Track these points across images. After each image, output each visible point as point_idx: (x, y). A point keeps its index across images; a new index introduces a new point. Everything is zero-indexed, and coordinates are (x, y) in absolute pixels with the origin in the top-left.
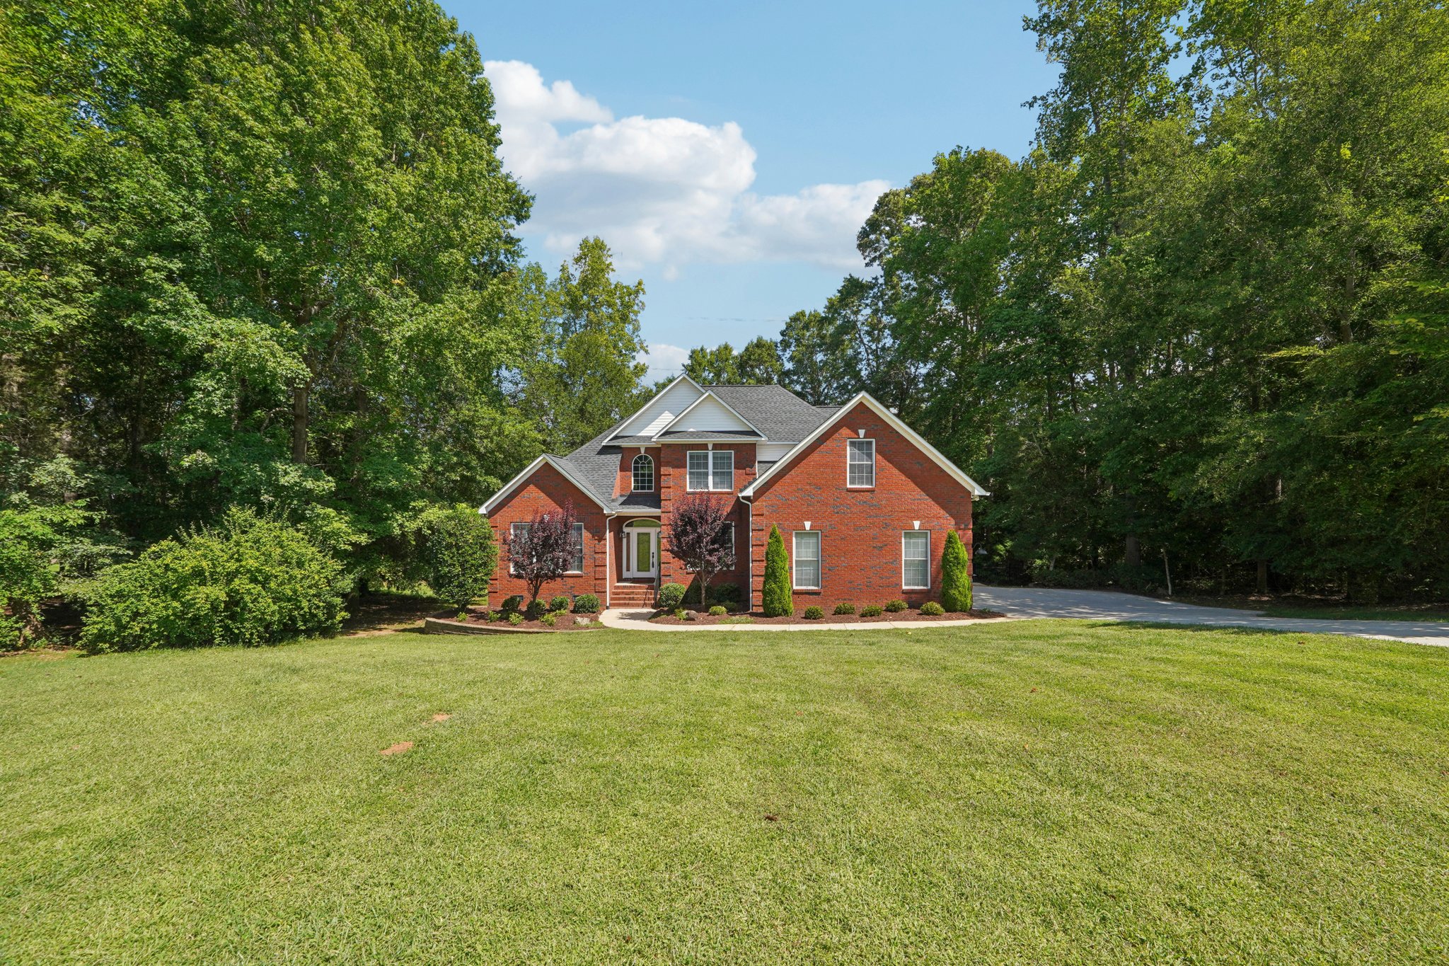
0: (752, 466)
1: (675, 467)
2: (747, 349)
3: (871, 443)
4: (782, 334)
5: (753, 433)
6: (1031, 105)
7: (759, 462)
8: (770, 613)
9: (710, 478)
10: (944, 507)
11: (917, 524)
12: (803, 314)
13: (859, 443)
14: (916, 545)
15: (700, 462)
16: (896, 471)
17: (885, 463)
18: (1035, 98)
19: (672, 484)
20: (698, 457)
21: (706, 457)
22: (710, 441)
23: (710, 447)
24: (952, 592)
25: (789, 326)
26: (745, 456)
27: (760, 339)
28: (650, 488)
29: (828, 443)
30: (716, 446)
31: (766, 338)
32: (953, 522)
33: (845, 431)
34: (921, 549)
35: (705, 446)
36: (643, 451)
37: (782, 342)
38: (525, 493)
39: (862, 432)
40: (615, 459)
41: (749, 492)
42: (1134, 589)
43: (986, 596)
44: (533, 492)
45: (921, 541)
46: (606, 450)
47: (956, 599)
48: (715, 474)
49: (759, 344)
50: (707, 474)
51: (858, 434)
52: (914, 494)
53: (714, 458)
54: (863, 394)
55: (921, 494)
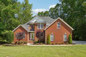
1: (36, 26)
3: (60, 23)
5: (46, 22)
7: (46, 26)
8: (48, 44)
9: (41, 28)
11: (65, 33)
12: (52, 8)
15: (39, 26)
17: (62, 26)
19: (36, 28)
22: (41, 23)
25: (50, 9)
28: (33, 29)
29: (55, 23)
30: (41, 24)
32: (70, 33)
33: (57, 22)
35: (40, 24)
36: (32, 24)
37: (49, 11)
41: (45, 29)
43: (74, 42)
44: (19, 29)
45: (66, 35)
46: (28, 24)
47: (70, 42)
49: (47, 11)
54: (59, 18)
55: (66, 30)
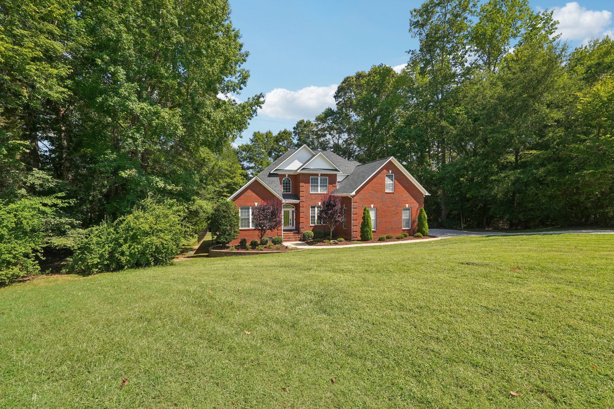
0: (335, 183)
1: (305, 183)
2: (279, 134)
3: (393, 175)
4: (294, 128)
5: (336, 170)
6: (409, 53)
7: (338, 182)
9: (319, 188)
10: (415, 200)
11: (407, 205)
12: (303, 121)
13: (390, 175)
14: (406, 213)
15: (315, 181)
16: (401, 186)
17: (397, 183)
18: (410, 51)
19: (304, 190)
20: (314, 179)
21: (317, 179)
22: (320, 173)
23: (319, 175)
24: (423, 229)
25: (297, 126)
26: (332, 179)
27: (285, 130)
28: (290, 191)
29: (379, 175)
30: (322, 175)
31: (288, 130)
32: (418, 205)
33: (385, 171)
34: (408, 215)
35: (317, 175)
36: (287, 176)
37: (294, 132)
38: (246, 193)
39: (390, 171)
40: (277, 179)
41: (354, 193)
42: (450, 228)
43: (434, 231)
44: (250, 193)
45: (408, 211)
46: (271, 175)
47: (424, 232)
48: (321, 186)
49: (285, 132)
50: (318, 186)
51: (389, 172)
52: (406, 195)
53: (321, 180)
54: (392, 157)
55: (408, 195)
